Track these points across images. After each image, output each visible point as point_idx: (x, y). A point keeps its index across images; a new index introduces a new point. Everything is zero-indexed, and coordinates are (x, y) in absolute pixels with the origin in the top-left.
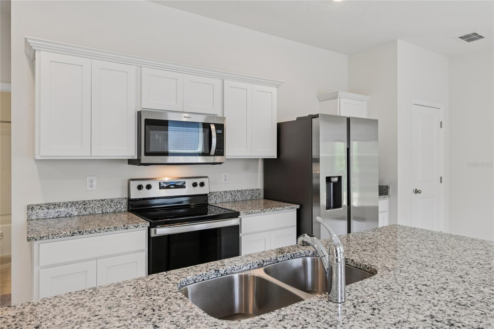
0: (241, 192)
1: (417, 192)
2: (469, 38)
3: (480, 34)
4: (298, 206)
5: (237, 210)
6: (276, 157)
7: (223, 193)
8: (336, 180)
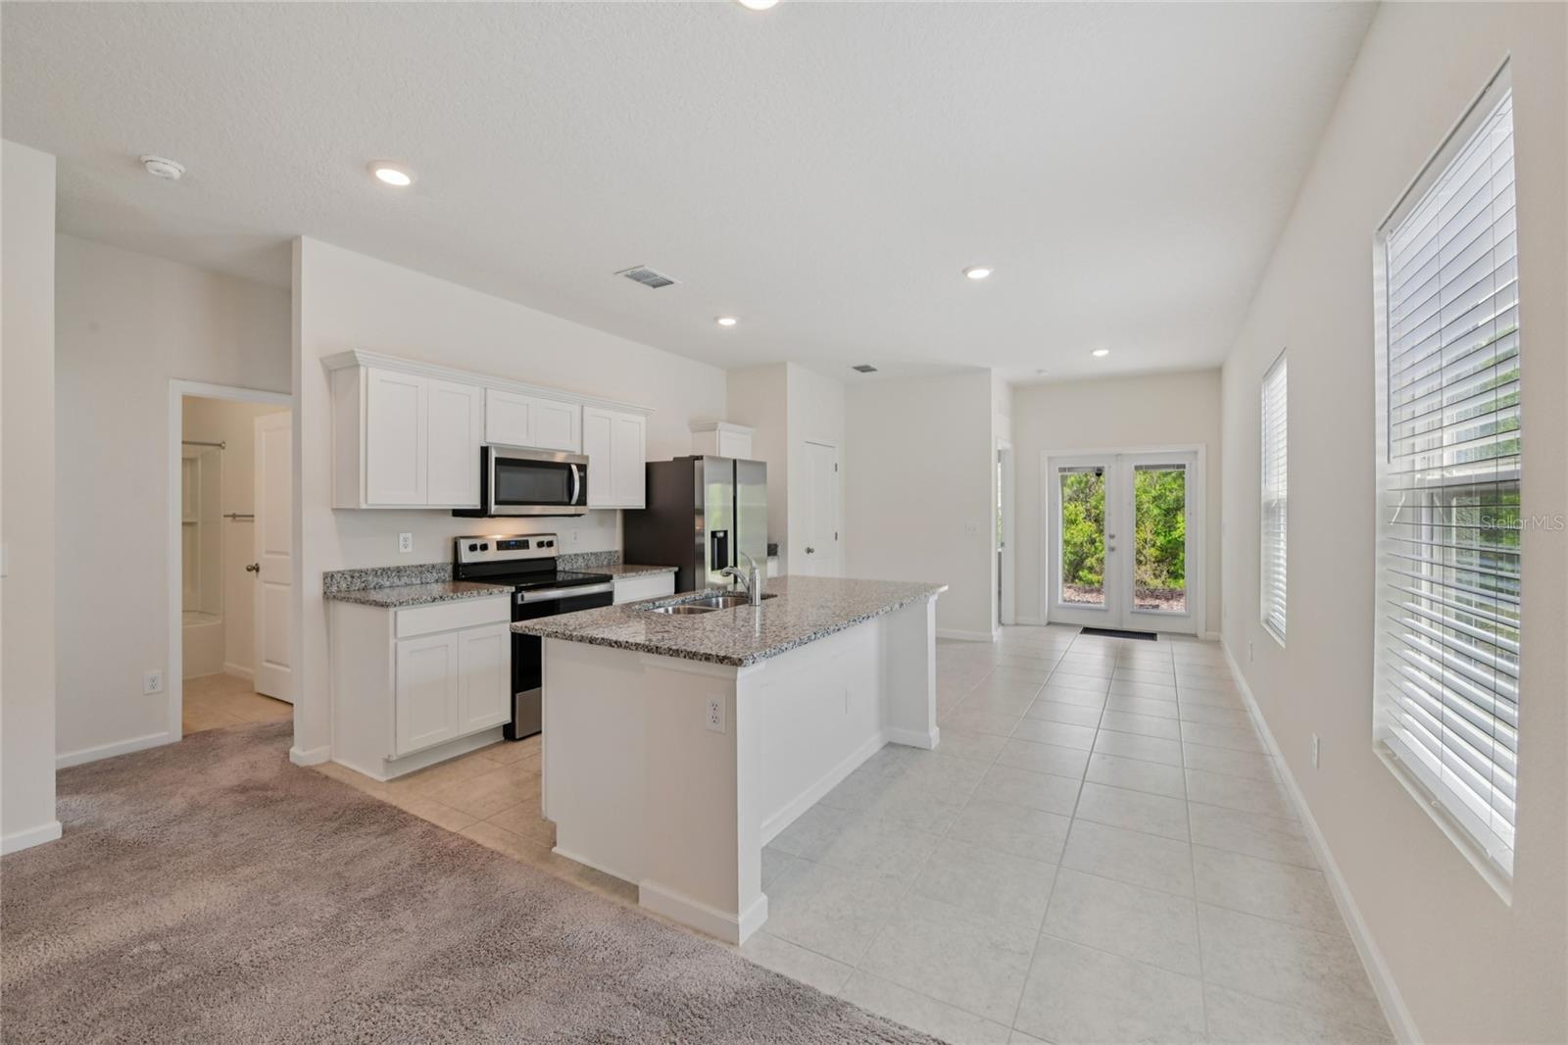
0: (595, 554)
1: (809, 551)
2: (865, 369)
3: (873, 366)
4: (676, 569)
5: (608, 573)
6: (644, 507)
7: (573, 557)
8: (721, 535)
